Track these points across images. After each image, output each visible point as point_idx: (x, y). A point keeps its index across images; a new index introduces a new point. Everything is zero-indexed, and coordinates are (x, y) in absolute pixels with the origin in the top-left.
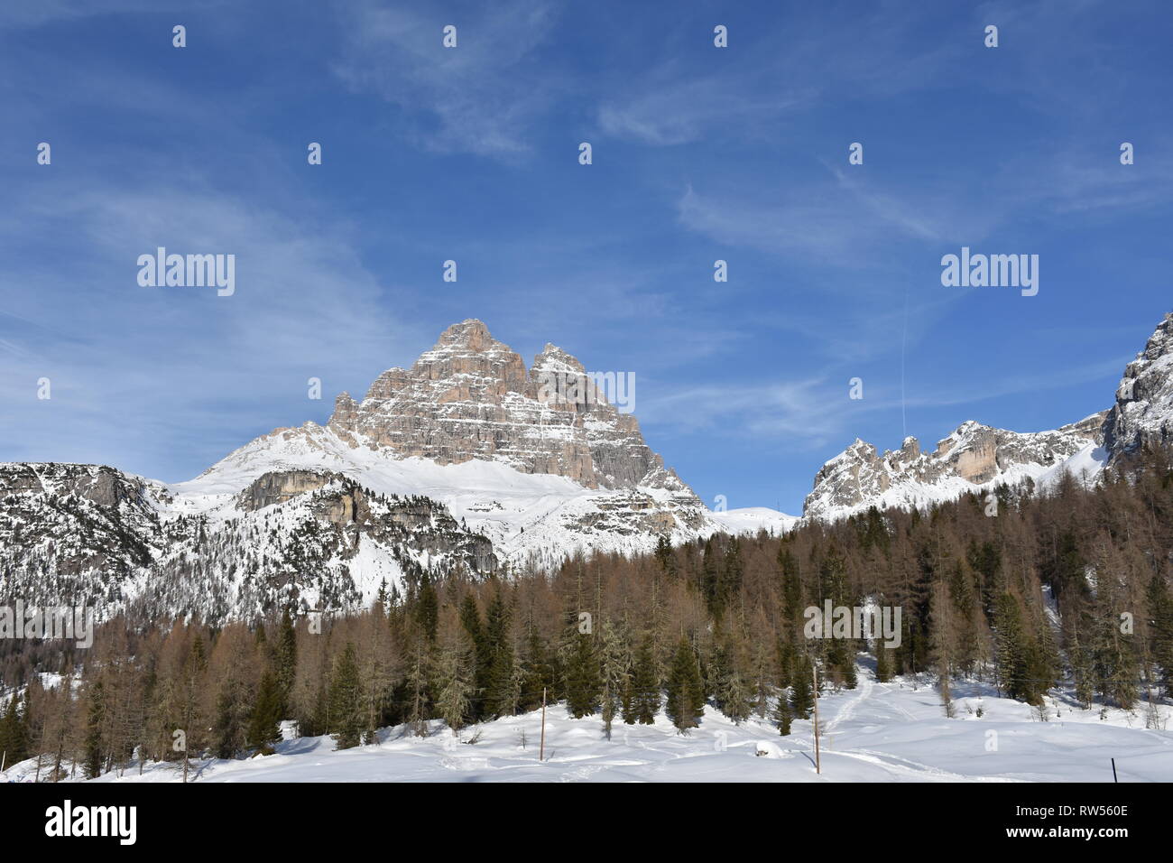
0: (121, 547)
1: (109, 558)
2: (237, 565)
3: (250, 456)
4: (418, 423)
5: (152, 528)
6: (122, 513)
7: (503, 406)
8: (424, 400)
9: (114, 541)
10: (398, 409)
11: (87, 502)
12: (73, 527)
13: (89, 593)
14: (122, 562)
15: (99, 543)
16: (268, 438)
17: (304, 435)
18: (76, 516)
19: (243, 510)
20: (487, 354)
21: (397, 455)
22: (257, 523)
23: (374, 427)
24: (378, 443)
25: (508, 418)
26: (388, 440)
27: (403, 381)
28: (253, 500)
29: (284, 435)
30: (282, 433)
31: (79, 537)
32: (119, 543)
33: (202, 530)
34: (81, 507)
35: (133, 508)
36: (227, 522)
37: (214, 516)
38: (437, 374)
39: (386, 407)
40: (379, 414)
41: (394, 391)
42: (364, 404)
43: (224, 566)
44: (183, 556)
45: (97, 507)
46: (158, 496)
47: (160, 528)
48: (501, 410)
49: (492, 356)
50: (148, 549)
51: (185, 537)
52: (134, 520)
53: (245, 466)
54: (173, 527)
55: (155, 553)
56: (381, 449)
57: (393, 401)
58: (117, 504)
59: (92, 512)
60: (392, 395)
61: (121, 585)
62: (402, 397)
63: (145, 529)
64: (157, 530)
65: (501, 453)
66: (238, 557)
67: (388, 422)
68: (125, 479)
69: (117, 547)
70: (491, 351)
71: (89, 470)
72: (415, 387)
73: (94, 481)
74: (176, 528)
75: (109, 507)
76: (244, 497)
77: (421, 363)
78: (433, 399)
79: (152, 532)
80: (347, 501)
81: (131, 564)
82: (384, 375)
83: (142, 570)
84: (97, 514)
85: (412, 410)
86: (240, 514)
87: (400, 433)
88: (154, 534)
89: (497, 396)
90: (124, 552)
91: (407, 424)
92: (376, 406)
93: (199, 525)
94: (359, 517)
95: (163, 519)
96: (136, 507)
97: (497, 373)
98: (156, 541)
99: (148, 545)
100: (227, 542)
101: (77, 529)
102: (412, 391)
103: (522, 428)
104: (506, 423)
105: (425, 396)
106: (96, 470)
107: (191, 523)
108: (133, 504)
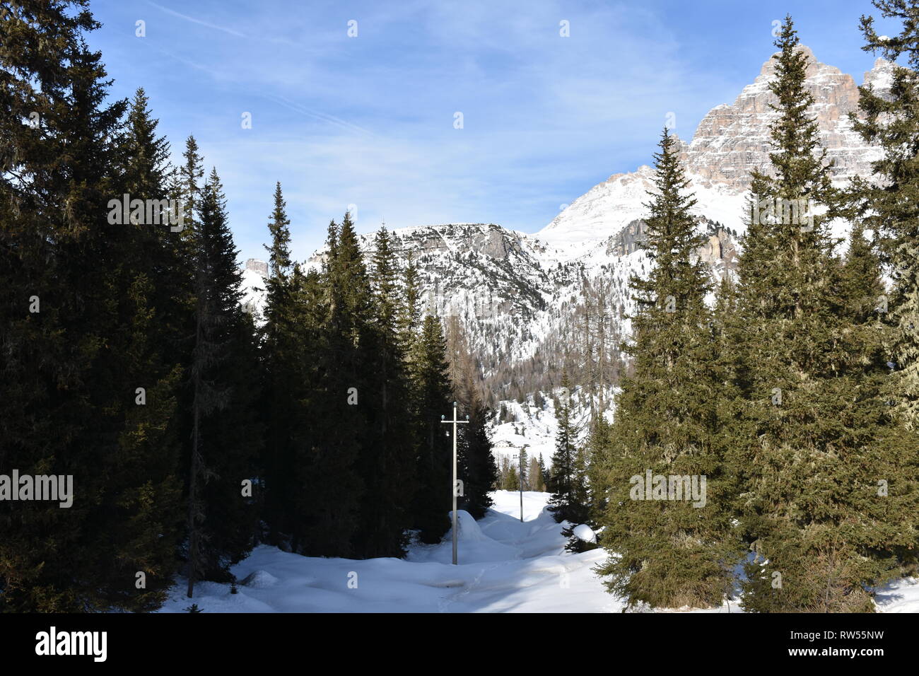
0: (521, 293)
1: (514, 304)
2: (625, 305)
3: (594, 203)
4: (750, 158)
5: (540, 276)
6: (512, 264)
7: (837, 132)
8: (753, 134)
9: (514, 289)
10: (729, 146)
11: (484, 256)
12: (480, 279)
13: (507, 334)
14: (524, 307)
15: (504, 291)
16: (607, 185)
17: (640, 179)
18: (479, 269)
19: (615, 255)
20: (814, 79)
21: (731, 191)
22: (632, 267)
23: (706, 166)
24: (711, 181)
25: (843, 143)
26: (721, 178)
27: (730, 117)
28: (623, 246)
29: (622, 181)
30: (619, 180)
31: (487, 287)
32: (519, 290)
33: (582, 275)
34: (481, 261)
35: (520, 259)
36: (603, 267)
37: (588, 262)
38: (762, 106)
39: (715, 144)
40: (709, 152)
41: (722, 128)
42: (694, 144)
43: (614, 308)
44: (573, 299)
45: (493, 260)
46: (532, 247)
47: (546, 276)
48: (835, 136)
49: (821, 80)
50: (540, 294)
51: (570, 282)
52: (523, 269)
53: (592, 213)
54: (557, 274)
55: (547, 298)
56: (715, 186)
57: (722, 139)
58: (506, 257)
59: (489, 265)
60: (720, 133)
61: (528, 327)
62: (731, 134)
63: (534, 277)
64: (544, 277)
65: (838, 179)
66: (625, 297)
67: (719, 159)
68: (508, 234)
69: (518, 294)
70: (818, 75)
71: (481, 229)
72: (743, 121)
73: (487, 238)
74: (560, 275)
75: (502, 259)
76: (614, 243)
77: (744, 96)
78: (762, 132)
79: (540, 279)
80: (714, 241)
81: (533, 309)
82: (710, 113)
83: (541, 312)
84: (494, 266)
85: (742, 145)
86: (612, 259)
87: (731, 169)
88: (543, 281)
89: (829, 122)
90: (524, 298)
91: (739, 160)
92: (706, 145)
93: (580, 271)
94: (725, 255)
95: (545, 267)
96: (522, 258)
97: (827, 97)
98: (545, 287)
99: (539, 291)
100: (610, 284)
101: (484, 281)
102: (740, 126)
103: (859, 152)
104: (841, 149)
105: (753, 130)
106: (487, 228)
107: (571, 270)
108: (519, 256)
